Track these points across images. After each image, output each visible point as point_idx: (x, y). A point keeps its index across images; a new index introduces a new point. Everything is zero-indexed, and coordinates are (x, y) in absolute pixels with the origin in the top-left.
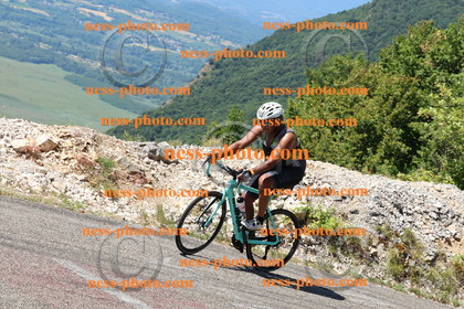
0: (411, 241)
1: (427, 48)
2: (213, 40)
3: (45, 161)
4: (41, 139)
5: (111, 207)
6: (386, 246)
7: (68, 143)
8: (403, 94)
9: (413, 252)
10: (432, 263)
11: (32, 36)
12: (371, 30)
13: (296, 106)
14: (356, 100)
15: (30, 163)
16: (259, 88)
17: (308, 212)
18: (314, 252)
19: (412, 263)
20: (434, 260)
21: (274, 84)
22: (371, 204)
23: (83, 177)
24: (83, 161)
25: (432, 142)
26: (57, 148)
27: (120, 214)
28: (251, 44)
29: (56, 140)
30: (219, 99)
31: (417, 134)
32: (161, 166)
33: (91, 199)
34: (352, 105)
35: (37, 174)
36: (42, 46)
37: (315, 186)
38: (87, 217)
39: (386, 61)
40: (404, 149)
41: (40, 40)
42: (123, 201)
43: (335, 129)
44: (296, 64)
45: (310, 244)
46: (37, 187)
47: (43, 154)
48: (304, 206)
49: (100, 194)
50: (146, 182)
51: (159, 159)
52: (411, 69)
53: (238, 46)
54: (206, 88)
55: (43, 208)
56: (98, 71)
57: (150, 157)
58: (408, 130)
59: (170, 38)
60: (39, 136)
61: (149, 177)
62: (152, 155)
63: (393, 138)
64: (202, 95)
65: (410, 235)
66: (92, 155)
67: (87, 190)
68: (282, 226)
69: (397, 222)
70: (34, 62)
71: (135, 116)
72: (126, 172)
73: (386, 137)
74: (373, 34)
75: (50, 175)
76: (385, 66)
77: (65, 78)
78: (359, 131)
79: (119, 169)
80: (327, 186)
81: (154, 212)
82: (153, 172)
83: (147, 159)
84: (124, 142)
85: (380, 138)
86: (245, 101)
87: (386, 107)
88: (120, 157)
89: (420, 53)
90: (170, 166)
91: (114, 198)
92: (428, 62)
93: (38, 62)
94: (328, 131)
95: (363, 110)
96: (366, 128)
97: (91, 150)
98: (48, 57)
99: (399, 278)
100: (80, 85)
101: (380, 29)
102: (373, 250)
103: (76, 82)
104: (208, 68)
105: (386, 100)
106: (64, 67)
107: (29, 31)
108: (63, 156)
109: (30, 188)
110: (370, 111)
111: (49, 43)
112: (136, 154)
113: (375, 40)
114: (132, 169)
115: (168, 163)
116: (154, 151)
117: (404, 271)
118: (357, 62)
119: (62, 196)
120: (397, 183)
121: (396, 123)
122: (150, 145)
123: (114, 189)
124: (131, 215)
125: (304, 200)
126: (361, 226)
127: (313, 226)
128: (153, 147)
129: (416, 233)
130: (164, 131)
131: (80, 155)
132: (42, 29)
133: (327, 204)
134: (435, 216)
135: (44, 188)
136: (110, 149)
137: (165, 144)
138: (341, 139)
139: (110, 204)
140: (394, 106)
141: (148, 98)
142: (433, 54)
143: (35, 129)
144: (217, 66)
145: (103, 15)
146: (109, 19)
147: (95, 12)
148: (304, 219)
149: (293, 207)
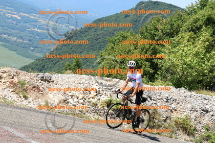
0: (156, 112)
1: (160, 27)
5: (25, 102)
6: (145, 114)
7: (5, 75)
8: (150, 47)
9: (157, 116)
10: (165, 121)
12: (135, 19)
13: (103, 54)
14: (130, 51)
16: (87, 47)
17: (111, 101)
19: (156, 121)
20: (166, 119)
21: (94, 44)
23: (12, 90)
24: (12, 83)
25: (163, 68)
27: (29, 105)
28: (83, 27)
30: (69, 52)
31: (157, 65)
32: (46, 84)
33: (16, 99)
34: (128, 53)
37: (113, 90)
38: (15, 107)
39: (142, 33)
40: (152, 71)
42: (30, 99)
44: (103, 35)
48: (109, 99)
49: (20, 97)
50: (40, 91)
51: (45, 81)
52: (153, 36)
54: (64, 47)
56: (15, 41)
57: (41, 80)
58: (152, 63)
61: (41, 89)
62: (42, 79)
64: (62, 50)
66: (16, 80)
67: (14, 95)
68: (100, 107)
69: (149, 103)
71: (33, 61)
72: (31, 87)
73: (143, 66)
74: (136, 21)
76: (142, 36)
77: (2, 45)
79: (28, 86)
81: (44, 104)
82: (43, 86)
83: (40, 81)
84: (30, 74)
85: (141, 67)
86: (81, 52)
87: (143, 53)
88: (28, 80)
89: (157, 29)
90: (50, 83)
91: (25, 97)
92: (160, 33)
95: (133, 55)
97: (15, 77)
99: (151, 128)
100: (7, 48)
101: (139, 19)
103: (5, 47)
104: (64, 38)
105: (143, 50)
108: (3, 81)
112: (35, 79)
113: (137, 24)
114: (34, 85)
115: (49, 82)
116: (43, 77)
117: (153, 125)
118: (129, 34)
119: (3, 98)
121: (147, 60)
122: (41, 75)
123: (26, 94)
124: (34, 106)
125: (109, 96)
127: (113, 107)
128: (42, 76)
130: (46, 67)
131: (11, 80)
134: (165, 100)
136: (24, 77)
137: (48, 74)
138: (124, 68)
139: (25, 101)
140: (146, 53)
141: (38, 52)
142: (162, 30)
145: (17, 16)
146: (20, 18)
147: (13, 16)
148: (109, 104)
149: (104, 99)
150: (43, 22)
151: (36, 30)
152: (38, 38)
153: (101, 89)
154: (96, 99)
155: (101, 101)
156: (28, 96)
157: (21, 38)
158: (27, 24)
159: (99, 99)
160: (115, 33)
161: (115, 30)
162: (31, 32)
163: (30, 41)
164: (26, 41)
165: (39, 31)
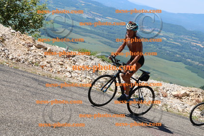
3: (184, 100)
4: (183, 92)
7: (192, 94)
11: (174, 52)
15: (178, 101)
24: (197, 101)
26: (188, 95)
29: (188, 93)
35: (181, 105)
36: (177, 56)
38: (199, 122)
41: (177, 53)
46: (181, 110)
47: (183, 97)
55: (183, 118)
56: (197, 65)
60: (182, 90)
66: (201, 99)
67: (199, 112)
70: (174, 61)
75: (185, 105)
77: (186, 67)
93: (176, 61)
97: (201, 97)
98: (179, 60)
100: (190, 70)
103: (189, 69)
106: (185, 63)
107: (173, 50)
108: (190, 99)
109: (178, 110)
111: (180, 55)
131: (197, 98)
132: (178, 49)
135: (183, 110)
143: (180, 88)
145: (200, 45)
146: (202, 47)
147: (197, 44)
157: (203, 63)
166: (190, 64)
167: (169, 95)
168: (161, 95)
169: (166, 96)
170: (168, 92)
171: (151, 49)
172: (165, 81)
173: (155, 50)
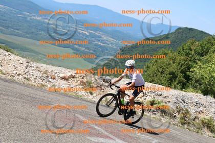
0: (187, 112)
1: (193, 48)
2: (121, 42)
3: (70, 81)
4: (69, 74)
5: (91, 97)
6: (179, 113)
7: (77, 76)
8: (184, 63)
9: (188, 116)
10: (194, 120)
13: (149, 65)
15: (65, 82)
17: (154, 101)
18: (156, 114)
19: (187, 119)
20: (194, 119)
22: (174, 99)
23: (82, 87)
24: (82, 82)
25: (194, 79)
26: (74, 77)
27: (93, 99)
28: (134, 44)
29: (74, 75)
31: (189, 76)
33: (84, 95)
35: (67, 85)
37: (156, 93)
38: (83, 100)
39: (179, 51)
40: (185, 81)
42: (94, 95)
43: (162, 73)
45: (154, 111)
47: (69, 79)
48: (153, 99)
49: (87, 93)
50: (102, 89)
52: (187, 54)
53: (130, 44)
55: (70, 97)
56: (84, 51)
58: (186, 74)
59: (107, 41)
60: (68, 73)
63: (180, 77)
65: (187, 110)
66: (85, 80)
69: (183, 105)
70: (63, 47)
72: (95, 86)
73: (179, 77)
74: (174, 42)
75: (71, 86)
76: (179, 53)
77: (73, 53)
78: (170, 74)
79: (93, 85)
80: (160, 93)
84: (95, 76)
85: (177, 77)
87: (179, 67)
88: (94, 81)
89: (191, 50)
91: (91, 93)
92: (193, 52)
93: (64, 47)
94: (160, 74)
96: (172, 73)
97: (85, 78)
99: (183, 124)
101: (177, 41)
102: (175, 115)
104: (119, 51)
105: (179, 64)
106: (73, 49)
108: (76, 80)
110: (174, 68)
114: (98, 85)
117: (185, 122)
118: (169, 52)
119: (75, 93)
120: (183, 93)
121: (182, 72)
125: (153, 97)
126: (171, 106)
127: (155, 106)
129: (189, 110)
131: (81, 80)
133: (160, 99)
134: (195, 104)
137: (108, 77)
139: (90, 96)
140: (181, 66)
142: (195, 50)
143: (67, 71)
144: (123, 51)
145: (86, 33)
146: (88, 34)
147: (84, 32)
148: (152, 103)
149: (149, 99)
150: (104, 38)
151: (100, 43)
152: (100, 49)
153: (147, 92)
154: (143, 99)
155: (146, 101)
156: (93, 92)
157: (88, 48)
158: (93, 39)
159: (145, 99)
160: (158, 50)
161: (158, 48)
162: (96, 45)
163: (94, 51)
164: (91, 51)
165: (102, 44)
166: (78, 50)
167: (57, 77)
168: (50, 77)
169: (54, 79)
170: (56, 75)
171: (41, 36)
172: (53, 65)
173: (45, 37)
